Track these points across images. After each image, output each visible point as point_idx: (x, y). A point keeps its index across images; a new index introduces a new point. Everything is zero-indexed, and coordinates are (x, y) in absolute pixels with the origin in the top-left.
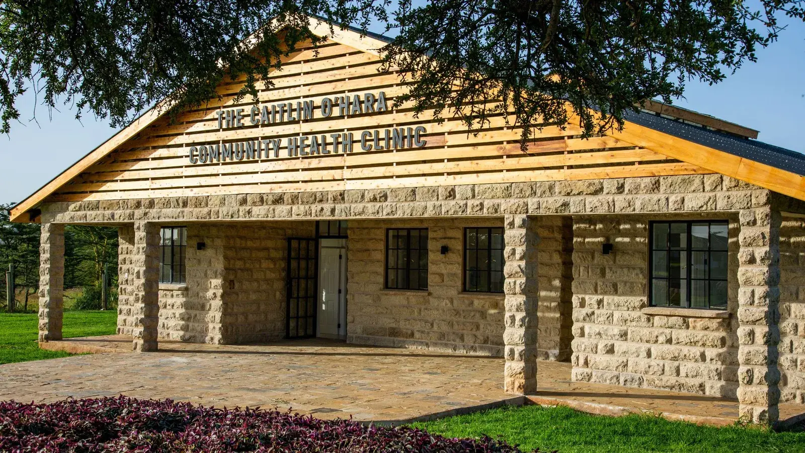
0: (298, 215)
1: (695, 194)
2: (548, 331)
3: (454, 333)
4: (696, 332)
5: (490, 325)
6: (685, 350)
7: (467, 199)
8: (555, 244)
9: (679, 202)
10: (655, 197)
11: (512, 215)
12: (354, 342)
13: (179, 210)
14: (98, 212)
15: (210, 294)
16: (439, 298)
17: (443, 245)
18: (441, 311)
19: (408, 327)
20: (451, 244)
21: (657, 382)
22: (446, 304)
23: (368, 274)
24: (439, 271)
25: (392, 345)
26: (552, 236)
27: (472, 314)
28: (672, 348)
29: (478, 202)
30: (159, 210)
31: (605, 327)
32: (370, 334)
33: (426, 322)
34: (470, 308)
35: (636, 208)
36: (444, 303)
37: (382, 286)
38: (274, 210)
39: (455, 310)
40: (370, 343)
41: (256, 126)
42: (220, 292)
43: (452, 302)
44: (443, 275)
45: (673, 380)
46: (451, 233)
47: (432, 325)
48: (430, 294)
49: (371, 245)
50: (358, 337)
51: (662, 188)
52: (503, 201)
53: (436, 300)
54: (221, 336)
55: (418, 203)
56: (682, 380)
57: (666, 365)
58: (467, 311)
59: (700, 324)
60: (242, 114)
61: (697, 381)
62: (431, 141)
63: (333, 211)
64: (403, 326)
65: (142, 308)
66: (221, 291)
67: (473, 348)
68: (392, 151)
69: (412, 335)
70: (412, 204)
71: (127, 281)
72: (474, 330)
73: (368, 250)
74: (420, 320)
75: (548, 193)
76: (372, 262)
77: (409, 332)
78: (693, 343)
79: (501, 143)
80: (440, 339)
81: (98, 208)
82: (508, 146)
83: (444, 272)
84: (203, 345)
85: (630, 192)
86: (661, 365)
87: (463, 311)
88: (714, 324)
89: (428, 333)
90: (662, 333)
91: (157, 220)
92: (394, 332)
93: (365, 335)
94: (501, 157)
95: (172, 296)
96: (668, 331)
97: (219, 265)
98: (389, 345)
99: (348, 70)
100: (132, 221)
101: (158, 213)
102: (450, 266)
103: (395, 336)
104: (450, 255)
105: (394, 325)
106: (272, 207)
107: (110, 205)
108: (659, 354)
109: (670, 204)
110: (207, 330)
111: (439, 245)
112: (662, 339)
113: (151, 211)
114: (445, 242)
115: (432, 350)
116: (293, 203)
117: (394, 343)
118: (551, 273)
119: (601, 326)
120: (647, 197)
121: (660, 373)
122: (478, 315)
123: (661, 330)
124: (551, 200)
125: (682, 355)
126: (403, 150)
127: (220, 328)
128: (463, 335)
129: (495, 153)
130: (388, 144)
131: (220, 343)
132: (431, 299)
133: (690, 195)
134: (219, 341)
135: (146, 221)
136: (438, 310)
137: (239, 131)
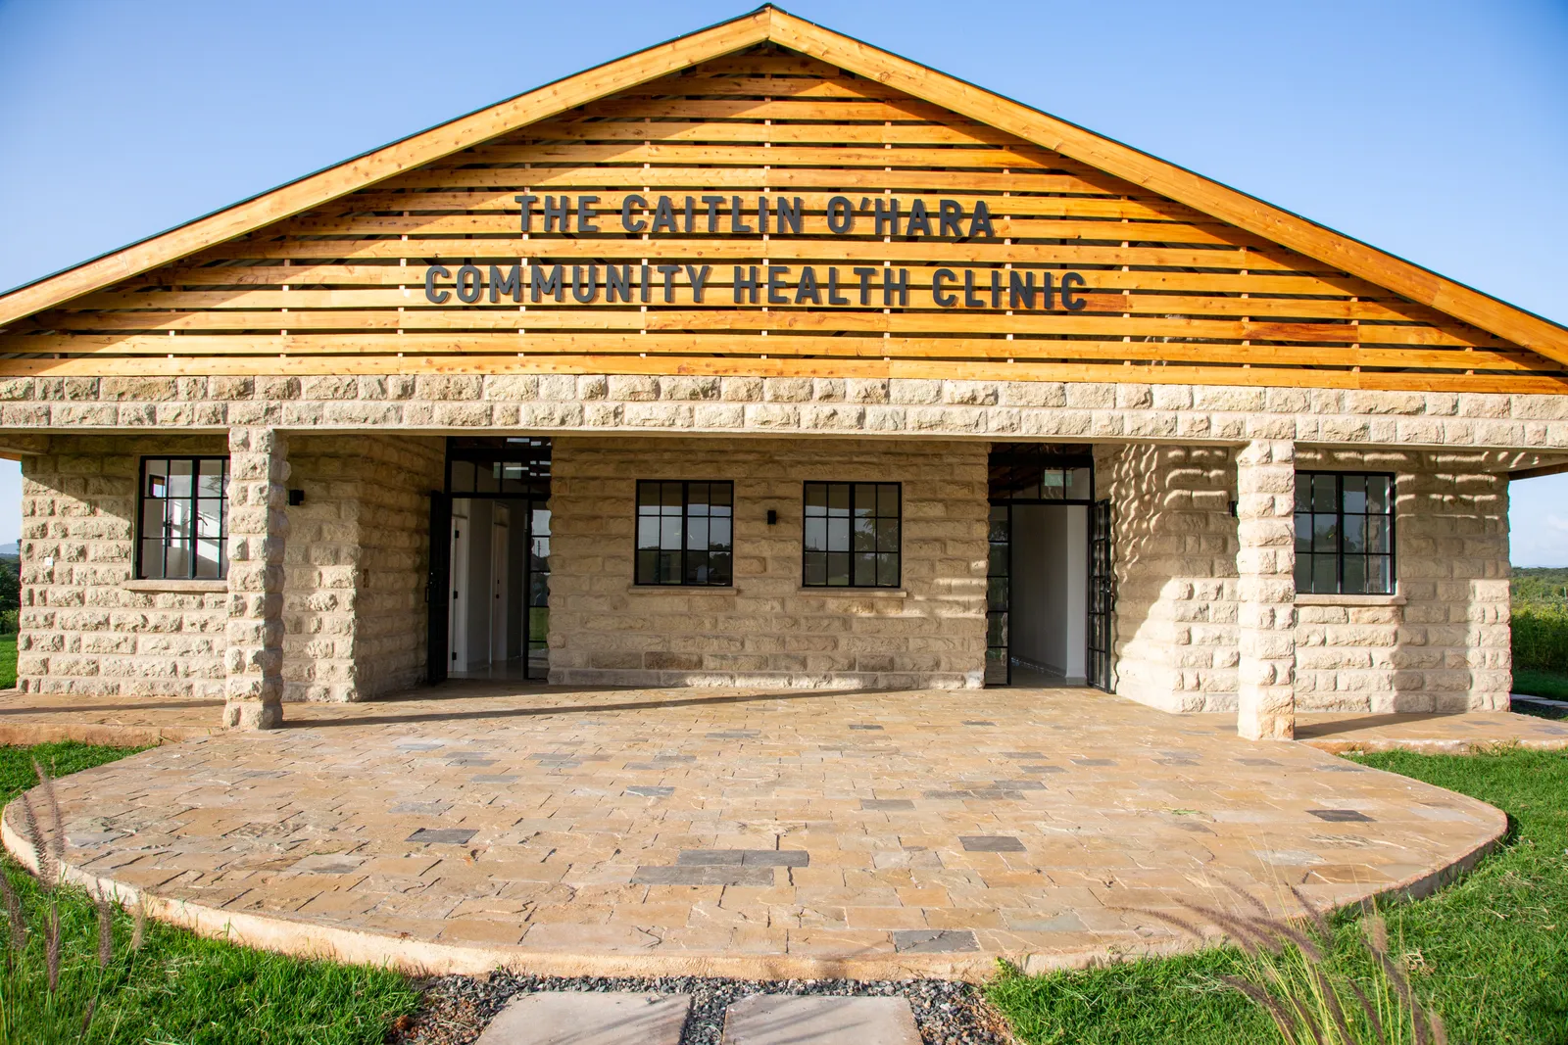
0: (764, 423)
1: (1561, 423)
2: (966, 644)
3: (788, 656)
4: (1360, 627)
5: (859, 639)
6: (1347, 653)
7: (1178, 408)
8: (977, 509)
9: (1542, 433)
10: (1506, 425)
11: (1267, 441)
12: (567, 681)
13: (385, 404)
14: (98, 405)
15: (320, 597)
16: (756, 598)
17: (768, 508)
18: (761, 620)
19: (691, 649)
20: (781, 507)
21: (1308, 702)
22: (772, 608)
23: (600, 559)
24: (756, 553)
25: (655, 683)
26: (970, 497)
27: (825, 622)
28: (1327, 650)
29: (1203, 416)
30: (317, 403)
31: (1228, 627)
32: (606, 666)
33: (730, 639)
34: (821, 613)
35: (1476, 438)
36: (768, 607)
37: (631, 581)
38: (691, 410)
39: (791, 618)
40: (604, 681)
41: (634, 236)
42: (348, 594)
43: (783, 604)
44: (764, 559)
45: (1329, 698)
46: (781, 490)
47: (743, 644)
48: (739, 591)
49: (606, 509)
50: (573, 674)
51: (1515, 413)
52: (1249, 416)
53: (752, 602)
54: (352, 686)
55: (1071, 412)
56: (1340, 695)
57: (1319, 676)
58: (813, 618)
59: (1367, 615)
60: (592, 206)
61: (1362, 695)
62: (1096, 301)
63: (862, 417)
64: (678, 647)
65: (257, 629)
66: (352, 591)
67: (827, 678)
68: (1003, 312)
69: (700, 663)
70: (1057, 412)
71: (51, 574)
72: (829, 648)
73: (600, 517)
74: (717, 637)
75: (1332, 408)
76: (610, 538)
77: (695, 658)
78: (1356, 643)
79: (1238, 318)
80: (760, 668)
81: (96, 394)
82: (1252, 327)
83: (767, 554)
84: (303, 706)
85: (1469, 415)
86: (1313, 677)
87: (806, 618)
88: (1388, 613)
89: (735, 659)
90: (1314, 631)
91: (311, 426)
92: (659, 661)
93: (591, 669)
94: (1238, 342)
95: (201, 604)
96: (1320, 627)
97: (348, 536)
98: (649, 683)
99: (888, 151)
100: (221, 426)
101: (314, 409)
102: (780, 545)
103: (660, 668)
104: (782, 527)
105: (659, 649)
106: (685, 406)
107: (144, 388)
108: (1313, 661)
109: (1527, 435)
110: (311, 673)
111: (761, 509)
112: (1315, 639)
113: (286, 404)
114: (772, 504)
115: (742, 685)
116: (749, 398)
117: (659, 679)
118: (970, 553)
119: (1221, 627)
120: (1495, 423)
121: (1311, 688)
122: (837, 624)
123: (1314, 627)
124: (1339, 419)
125: (1345, 660)
126: (1031, 312)
127: (351, 669)
128: (805, 659)
129: (1231, 335)
130: (996, 301)
131: (350, 699)
132: (739, 600)
133: (1556, 424)
134: (349, 695)
135: (270, 428)
136: (754, 618)
137: (582, 243)
